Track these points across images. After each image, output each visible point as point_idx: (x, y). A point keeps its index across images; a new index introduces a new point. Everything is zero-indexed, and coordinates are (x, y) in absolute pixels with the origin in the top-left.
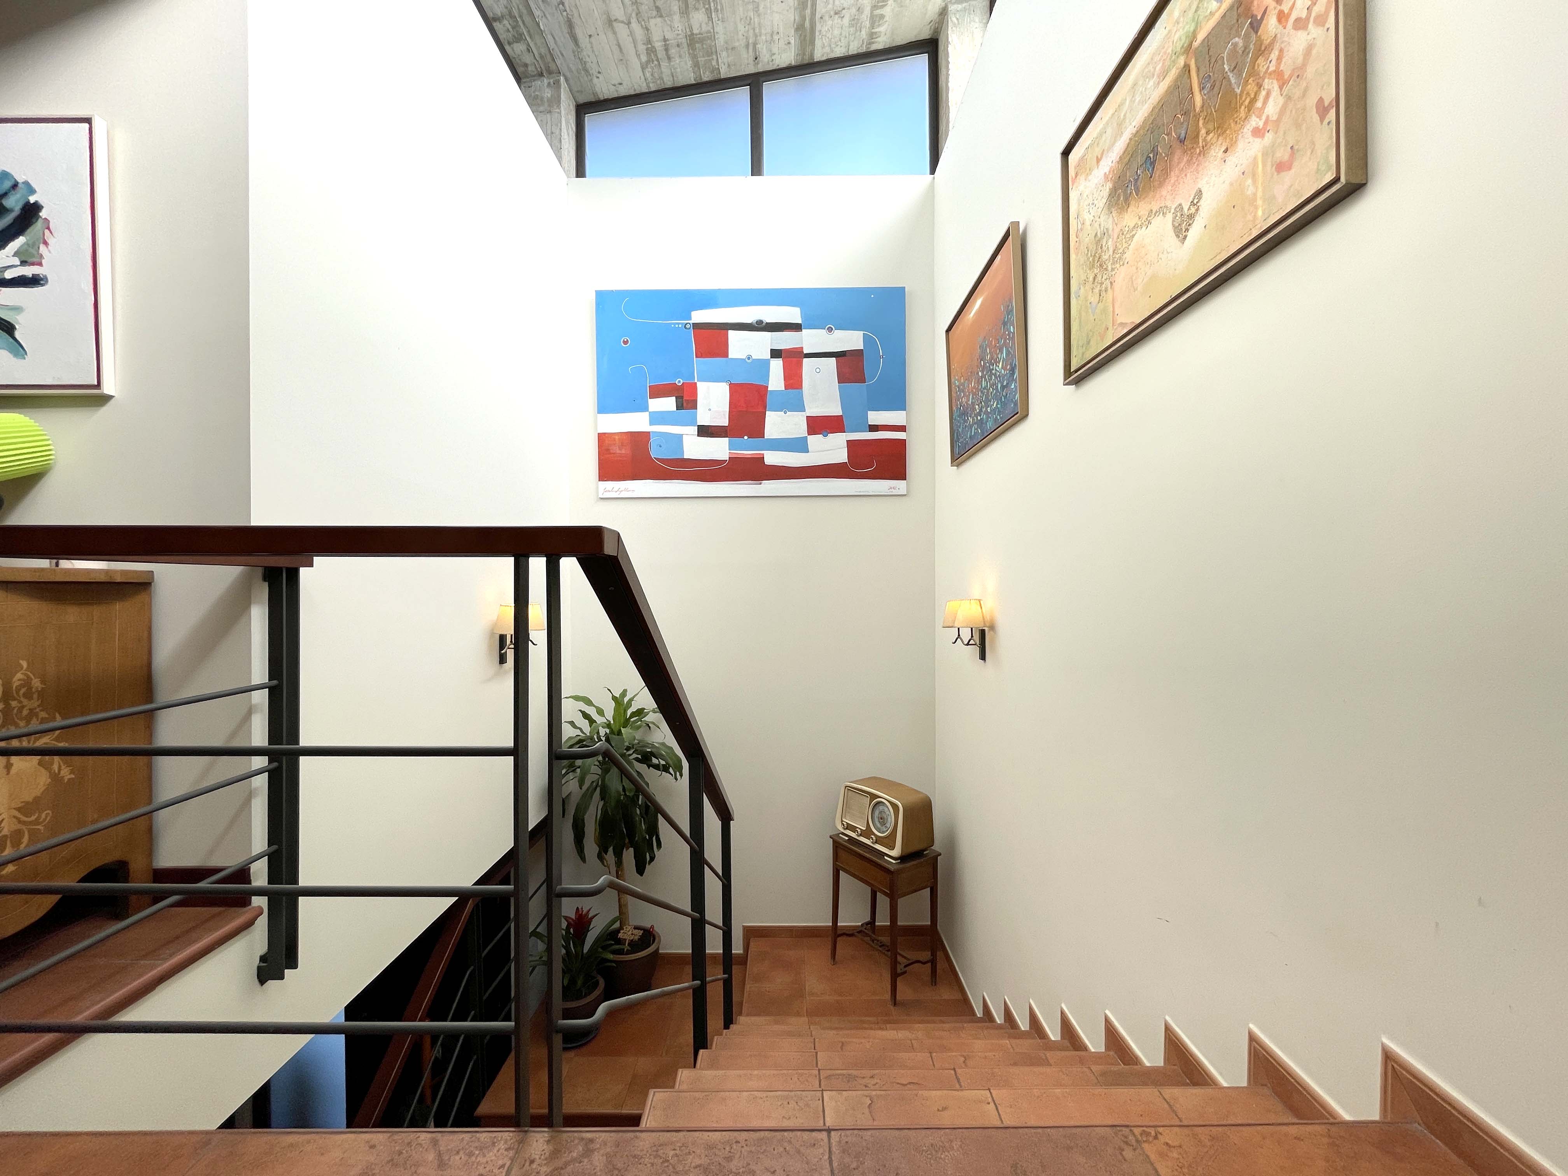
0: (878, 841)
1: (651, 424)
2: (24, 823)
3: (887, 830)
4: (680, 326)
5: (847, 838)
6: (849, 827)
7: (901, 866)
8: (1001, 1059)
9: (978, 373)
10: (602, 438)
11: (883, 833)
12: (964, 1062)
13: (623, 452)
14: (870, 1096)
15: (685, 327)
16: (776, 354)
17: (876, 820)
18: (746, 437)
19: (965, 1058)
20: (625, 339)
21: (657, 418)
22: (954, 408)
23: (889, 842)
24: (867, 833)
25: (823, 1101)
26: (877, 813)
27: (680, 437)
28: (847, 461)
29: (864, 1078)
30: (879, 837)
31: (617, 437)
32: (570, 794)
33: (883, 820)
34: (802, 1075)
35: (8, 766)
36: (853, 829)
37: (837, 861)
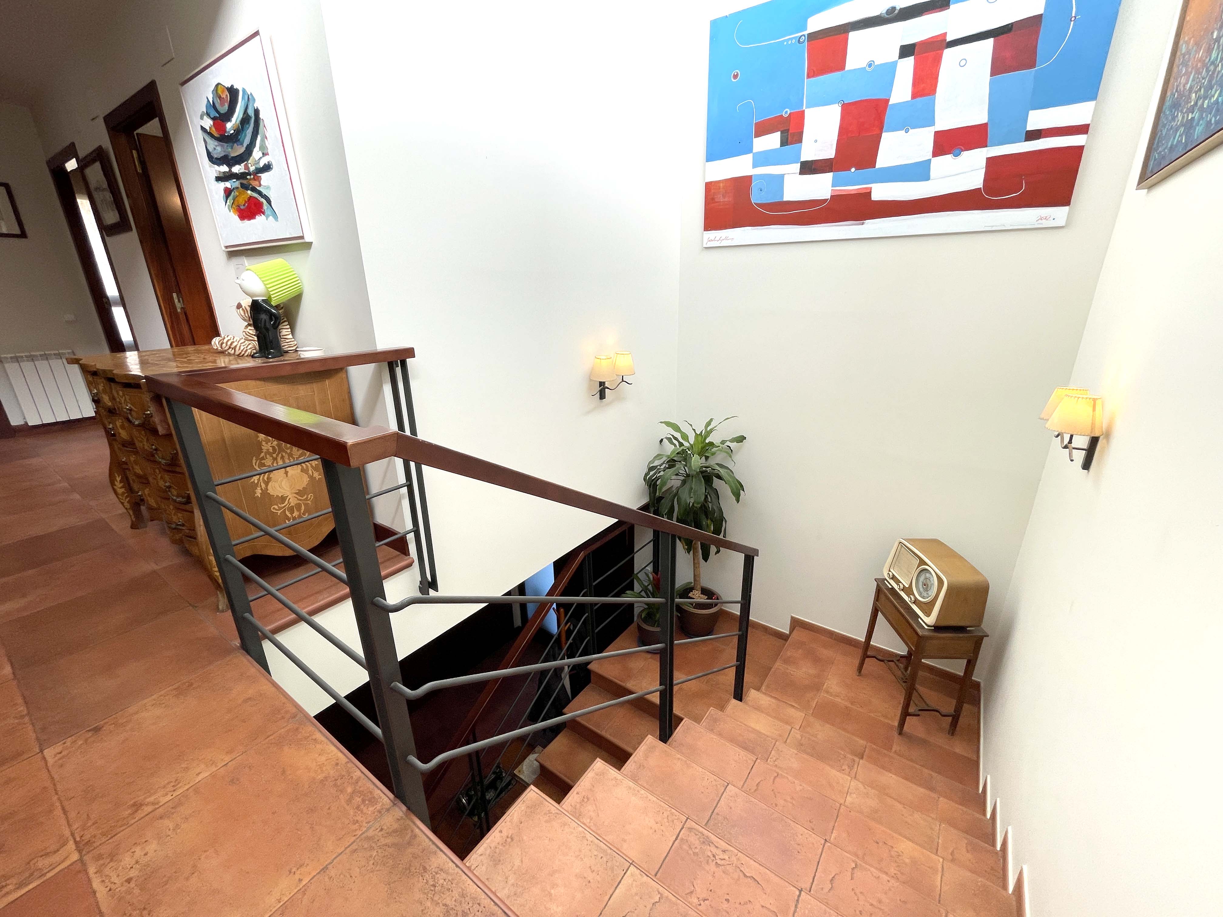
0: (916, 602)
1: (755, 166)
2: (300, 500)
3: (928, 597)
4: (794, 41)
5: (890, 587)
6: (894, 578)
7: (932, 634)
8: (892, 889)
9: (1212, 33)
10: (710, 187)
11: (923, 597)
12: (853, 869)
13: (726, 199)
14: (661, 895)
15: (799, 41)
16: (906, 51)
17: (921, 584)
18: (853, 170)
19: (856, 865)
20: (734, 72)
21: (762, 159)
22: (1169, 94)
23: (927, 608)
24: (908, 591)
25: (625, 874)
26: (922, 579)
27: (781, 177)
28: (982, 187)
29: (717, 847)
30: (919, 600)
31: (721, 185)
32: (672, 486)
33: (926, 586)
34: (672, 814)
35: (286, 473)
36: (898, 582)
37: (877, 601)
